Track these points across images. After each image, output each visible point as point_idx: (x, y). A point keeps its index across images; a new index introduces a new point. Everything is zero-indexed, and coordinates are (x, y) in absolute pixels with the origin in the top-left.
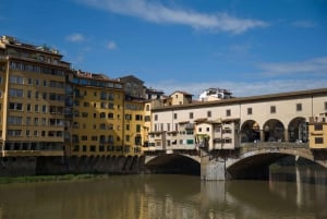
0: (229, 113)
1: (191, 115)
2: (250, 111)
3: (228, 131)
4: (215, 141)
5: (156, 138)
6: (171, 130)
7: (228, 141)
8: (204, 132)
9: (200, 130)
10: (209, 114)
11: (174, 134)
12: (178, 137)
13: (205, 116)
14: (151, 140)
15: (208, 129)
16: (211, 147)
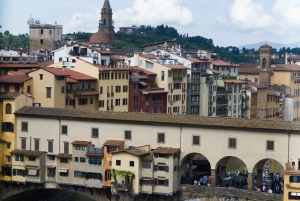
0: (161, 138)
1: (95, 133)
2: (196, 140)
3: (164, 168)
4: (142, 182)
5: (27, 162)
6: (56, 152)
7: (164, 182)
8: (125, 167)
9: (118, 163)
10: (128, 135)
11: (64, 159)
12: (73, 166)
13: (120, 137)
14: (16, 164)
15: (132, 164)
16: (136, 189)
